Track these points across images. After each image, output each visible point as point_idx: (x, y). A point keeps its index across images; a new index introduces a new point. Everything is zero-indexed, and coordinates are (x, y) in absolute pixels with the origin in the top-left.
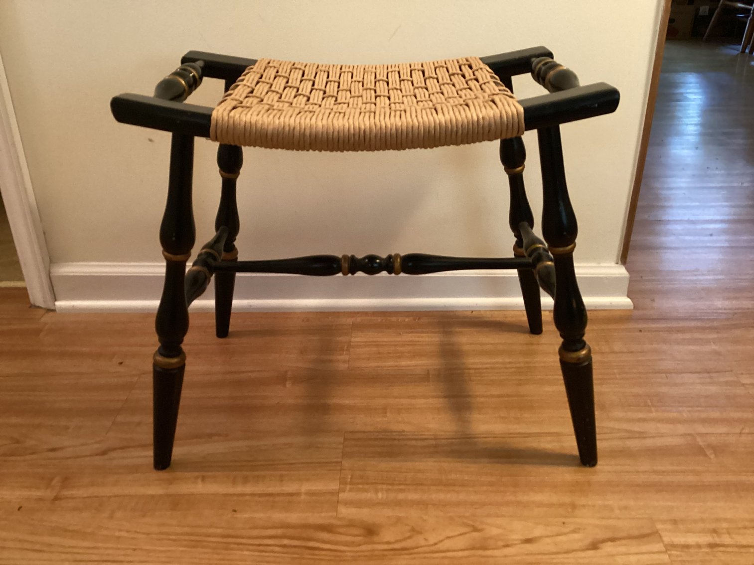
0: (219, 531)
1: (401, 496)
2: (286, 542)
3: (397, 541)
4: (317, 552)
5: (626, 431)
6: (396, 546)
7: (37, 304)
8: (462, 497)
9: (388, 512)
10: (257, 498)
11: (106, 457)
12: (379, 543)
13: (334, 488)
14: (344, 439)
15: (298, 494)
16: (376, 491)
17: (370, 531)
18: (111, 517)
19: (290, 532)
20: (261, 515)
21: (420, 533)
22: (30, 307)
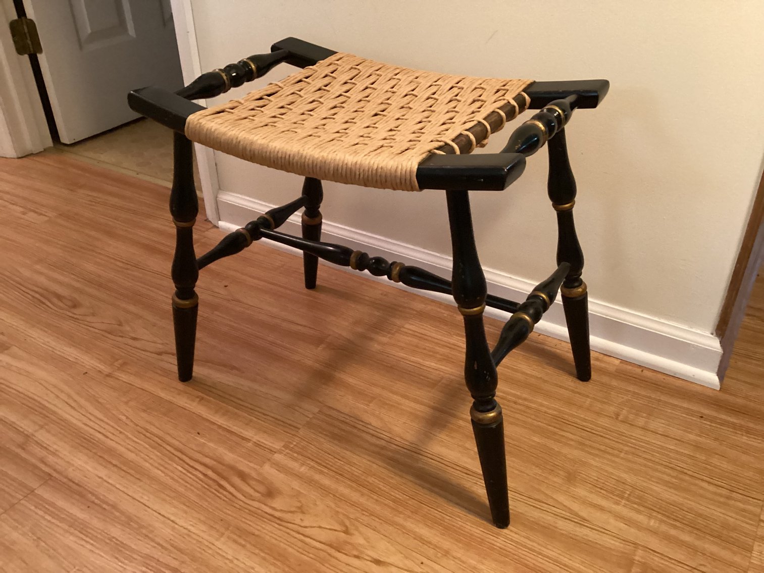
0: (176, 443)
1: (317, 477)
2: (210, 473)
3: (281, 511)
4: (221, 491)
5: (571, 511)
6: (277, 514)
7: (210, 219)
8: (363, 500)
9: (296, 485)
10: (220, 431)
11: (159, 357)
12: (265, 505)
13: (276, 447)
14: (319, 411)
15: (248, 440)
16: (303, 465)
17: (270, 493)
18: (126, 403)
19: (220, 467)
20: (211, 445)
21: (303, 513)
22: (205, 220)
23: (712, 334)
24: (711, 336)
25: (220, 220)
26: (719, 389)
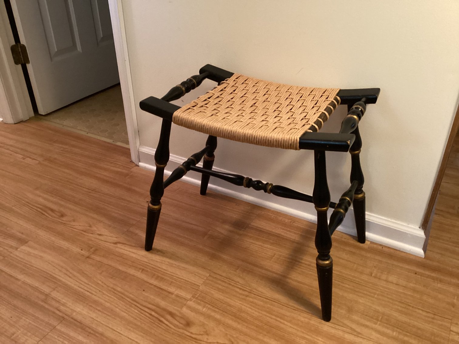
0: (132, 296)
1: (213, 314)
2: (153, 313)
3: (196, 334)
4: (161, 323)
6: (194, 336)
7: (133, 161)
8: (239, 327)
9: (202, 319)
10: (156, 288)
11: (115, 245)
12: (187, 331)
13: (188, 297)
14: (209, 275)
15: (172, 294)
16: (204, 307)
17: (188, 324)
18: (101, 274)
19: (157, 309)
20: (152, 297)
21: (207, 335)
22: (131, 162)
23: (420, 228)
24: (419, 229)
25: (140, 162)
26: (424, 257)
